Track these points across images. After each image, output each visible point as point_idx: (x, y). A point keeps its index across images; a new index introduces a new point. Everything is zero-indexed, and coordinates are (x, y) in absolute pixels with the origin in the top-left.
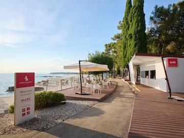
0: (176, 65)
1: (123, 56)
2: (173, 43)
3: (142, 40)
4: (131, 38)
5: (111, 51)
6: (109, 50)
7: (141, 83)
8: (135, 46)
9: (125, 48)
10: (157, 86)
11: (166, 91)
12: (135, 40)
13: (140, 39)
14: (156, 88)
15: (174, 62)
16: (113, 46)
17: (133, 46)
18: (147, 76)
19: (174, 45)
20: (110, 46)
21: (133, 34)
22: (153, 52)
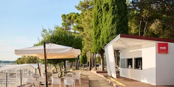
0: (166, 51)
1: (93, 36)
2: (158, 22)
3: (123, 15)
4: (107, 9)
5: (72, 27)
6: (69, 24)
7: (121, 75)
8: (113, 23)
9: (97, 23)
10: (144, 79)
11: (155, 85)
12: (113, 14)
13: (119, 12)
14: (142, 81)
15: (165, 48)
16: (75, 18)
17: (110, 22)
18: (130, 66)
19: (159, 24)
20: (70, 18)
21: (110, 4)
22: (133, 31)
